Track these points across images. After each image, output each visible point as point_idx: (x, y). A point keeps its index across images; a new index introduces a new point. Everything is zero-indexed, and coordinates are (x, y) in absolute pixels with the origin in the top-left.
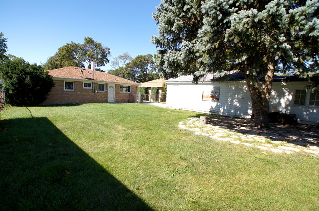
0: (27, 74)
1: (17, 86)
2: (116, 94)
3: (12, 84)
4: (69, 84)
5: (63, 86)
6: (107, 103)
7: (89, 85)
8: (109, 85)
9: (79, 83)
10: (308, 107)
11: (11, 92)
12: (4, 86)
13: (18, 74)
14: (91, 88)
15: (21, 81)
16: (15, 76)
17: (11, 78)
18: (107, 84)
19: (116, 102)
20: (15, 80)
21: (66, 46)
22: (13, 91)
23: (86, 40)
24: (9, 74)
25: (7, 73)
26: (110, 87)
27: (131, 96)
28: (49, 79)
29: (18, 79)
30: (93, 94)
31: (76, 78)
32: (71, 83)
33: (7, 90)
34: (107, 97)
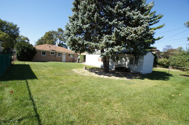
0: (25, 48)
1: (21, 53)
2: (66, 58)
3: (19, 52)
4: (44, 53)
5: (41, 53)
6: (62, 62)
7: (53, 53)
8: (63, 54)
9: (48, 52)
10: (134, 65)
11: (19, 55)
12: (16, 52)
13: (22, 48)
14: (54, 55)
15: (23, 51)
16: (20, 49)
17: (19, 50)
18: (62, 53)
19: (66, 61)
20: (20, 50)
21: (48, 32)
22: (20, 55)
23: (58, 29)
24: (19, 48)
25: (18, 47)
26: (64, 54)
27: (74, 59)
28: (35, 50)
29: (22, 50)
30: (55, 57)
31: (47, 50)
32: (45, 52)
33: (17, 54)
34: (62, 59)
